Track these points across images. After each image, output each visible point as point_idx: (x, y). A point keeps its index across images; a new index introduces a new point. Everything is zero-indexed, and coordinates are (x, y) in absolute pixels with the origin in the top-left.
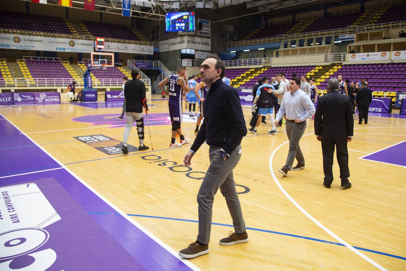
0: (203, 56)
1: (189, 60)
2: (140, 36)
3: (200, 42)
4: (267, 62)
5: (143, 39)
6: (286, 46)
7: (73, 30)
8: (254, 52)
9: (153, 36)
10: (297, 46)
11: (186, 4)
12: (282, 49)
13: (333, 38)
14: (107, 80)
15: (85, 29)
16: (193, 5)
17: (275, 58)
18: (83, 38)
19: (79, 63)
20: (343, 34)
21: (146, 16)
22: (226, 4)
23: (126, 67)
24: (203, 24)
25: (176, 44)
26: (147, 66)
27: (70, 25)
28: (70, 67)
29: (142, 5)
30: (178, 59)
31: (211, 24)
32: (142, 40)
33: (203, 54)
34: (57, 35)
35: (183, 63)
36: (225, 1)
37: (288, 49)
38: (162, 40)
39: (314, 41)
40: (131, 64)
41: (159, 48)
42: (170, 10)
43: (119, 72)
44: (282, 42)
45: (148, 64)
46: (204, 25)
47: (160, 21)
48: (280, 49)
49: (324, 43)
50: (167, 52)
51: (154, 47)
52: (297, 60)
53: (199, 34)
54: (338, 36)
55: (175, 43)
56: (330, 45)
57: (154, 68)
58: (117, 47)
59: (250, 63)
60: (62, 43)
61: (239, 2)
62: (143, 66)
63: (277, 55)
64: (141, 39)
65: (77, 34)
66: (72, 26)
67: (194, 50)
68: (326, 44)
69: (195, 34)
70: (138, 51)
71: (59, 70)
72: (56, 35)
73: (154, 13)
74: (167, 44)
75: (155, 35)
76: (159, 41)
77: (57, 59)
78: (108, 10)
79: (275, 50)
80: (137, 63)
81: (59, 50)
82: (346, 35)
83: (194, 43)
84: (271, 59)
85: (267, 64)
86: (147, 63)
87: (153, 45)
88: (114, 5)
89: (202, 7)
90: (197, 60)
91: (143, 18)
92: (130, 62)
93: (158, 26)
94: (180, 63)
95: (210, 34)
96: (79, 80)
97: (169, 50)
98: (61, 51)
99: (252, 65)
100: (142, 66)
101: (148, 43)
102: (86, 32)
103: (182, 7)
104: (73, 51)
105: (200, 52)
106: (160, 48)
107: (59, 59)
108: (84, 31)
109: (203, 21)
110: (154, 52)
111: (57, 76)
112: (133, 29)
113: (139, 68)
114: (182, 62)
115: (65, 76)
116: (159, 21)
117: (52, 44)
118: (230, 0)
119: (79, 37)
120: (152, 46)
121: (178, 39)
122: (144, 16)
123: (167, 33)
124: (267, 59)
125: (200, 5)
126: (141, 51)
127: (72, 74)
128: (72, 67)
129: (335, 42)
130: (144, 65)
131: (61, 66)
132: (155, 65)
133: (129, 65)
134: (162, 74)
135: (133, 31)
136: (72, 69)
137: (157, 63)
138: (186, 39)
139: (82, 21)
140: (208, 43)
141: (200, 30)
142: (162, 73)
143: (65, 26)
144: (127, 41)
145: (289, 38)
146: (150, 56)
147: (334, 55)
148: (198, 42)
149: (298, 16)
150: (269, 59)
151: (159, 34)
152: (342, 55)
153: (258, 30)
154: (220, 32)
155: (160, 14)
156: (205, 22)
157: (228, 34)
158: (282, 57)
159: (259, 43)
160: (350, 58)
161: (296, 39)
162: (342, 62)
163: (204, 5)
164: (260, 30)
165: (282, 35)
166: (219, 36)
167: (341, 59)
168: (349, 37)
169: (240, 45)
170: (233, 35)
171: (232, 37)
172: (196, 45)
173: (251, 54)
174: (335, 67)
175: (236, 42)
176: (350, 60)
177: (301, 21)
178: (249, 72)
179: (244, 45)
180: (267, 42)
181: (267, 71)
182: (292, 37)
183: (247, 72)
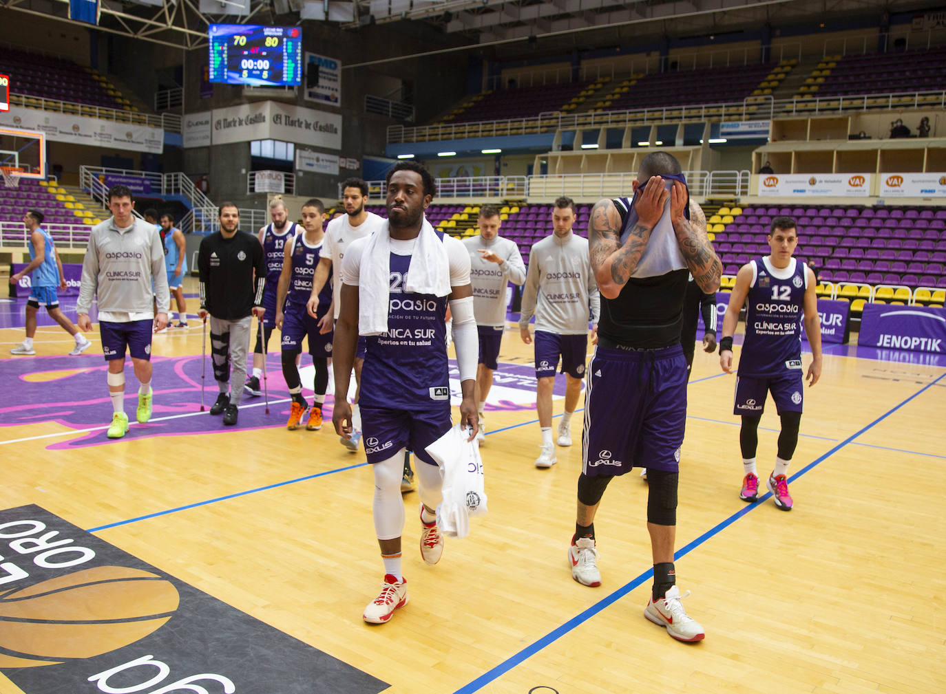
0: (319, 166)
1: (277, 177)
2: (119, 94)
3: (309, 122)
4: (513, 189)
5: (130, 106)
6: (568, 145)
8: (469, 158)
9: (162, 98)
10: (600, 148)
11: (271, 5)
12: (557, 153)
13: (707, 129)
14: (14, 226)
16: (294, 10)
17: (537, 177)
20: (730, 120)
21: (146, 31)
22: (393, 12)
23: (77, 188)
24: (321, 69)
25: (235, 125)
26: (142, 188)
30: (244, 171)
31: (343, 71)
32: (128, 108)
33: (318, 160)
35: (257, 182)
36: (390, 3)
37: (575, 153)
38: (190, 110)
39: (653, 133)
40: (92, 181)
41: (182, 136)
42: (223, 18)
43: (54, 203)
44: (557, 134)
45: (147, 182)
46: (322, 72)
47: (188, 52)
48: (550, 154)
49: (679, 141)
50: (208, 148)
51: (165, 131)
53: (306, 97)
54: (719, 125)
55: (234, 122)
56: (698, 149)
57: (164, 193)
58: (44, 125)
59: (463, 192)
61: (434, 9)
63: (544, 170)
64: (123, 105)
67: (291, 147)
68: (686, 143)
69: (297, 97)
70: (116, 139)
73: (170, 25)
74: (207, 123)
75: (169, 95)
76: (181, 114)
79: (537, 156)
80: (110, 179)
82: (740, 123)
83: (292, 123)
84: (526, 182)
85: (513, 194)
86: (143, 180)
87: (163, 124)
89: (321, 17)
90: (301, 174)
91: (134, 38)
92: (89, 172)
93: (181, 68)
94: (248, 182)
95: (339, 100)
97: (214, 143)
99: (469, 195)
101: (147, 119)
103: (259, 12)
105: (310, 150)
106: (185, 136)
109: (320, 60)
110: (166, 147)
112: (96, 71)
114: (254, 179)
116: (182, 50)
118: (408, 3)
120: (159, 126)
121: (245, 111)
122: (136, 33)
123: (207, 86)
124: (513, 179)
125: (314, 11)
126: (125, 141)
129: (711, 141)
130: (135, 185)
132: (168, 185)
133: (86, 183)
134: (194, 213)
135: (96, 77)
137: (176, 180)
138: (268, 109)
140: (332, 126)
141: (312, 87)
142: (194, 210)
144: (79, 108)
145: (576, 122)
146: (151, 157)
147: (714, 175)
148: (304, 123)
149: (587, 66)
150: (519, 179)
151: (181, 90)
152: (739, 178)
153: (474, 99)
154: (367, 98)
155: (189, 29)
156: (328, 64)
157: (390, 106)
158: (561, 177)
159: (471, 134)
160: (762, 187)
161: (597, 127)
162: (739, 196)
163: (326, 10)
164: (480, 98)
165: (551, 115)
166: (365, 108)
167: (734, 187)
168: (750, 127)
169: (427, 138)
170: (405, 107)
171: (400, 112)
172: (295, 130)
173: (456, 166)
174: (724, 211)
175: (415, 128)
176: (760, 193)
177: (600, 80)
178: (465, 217)
179: (440, 137)
180: (509, 131)
181: (518, 214)
182: (582, 120)
183: (456, 217)
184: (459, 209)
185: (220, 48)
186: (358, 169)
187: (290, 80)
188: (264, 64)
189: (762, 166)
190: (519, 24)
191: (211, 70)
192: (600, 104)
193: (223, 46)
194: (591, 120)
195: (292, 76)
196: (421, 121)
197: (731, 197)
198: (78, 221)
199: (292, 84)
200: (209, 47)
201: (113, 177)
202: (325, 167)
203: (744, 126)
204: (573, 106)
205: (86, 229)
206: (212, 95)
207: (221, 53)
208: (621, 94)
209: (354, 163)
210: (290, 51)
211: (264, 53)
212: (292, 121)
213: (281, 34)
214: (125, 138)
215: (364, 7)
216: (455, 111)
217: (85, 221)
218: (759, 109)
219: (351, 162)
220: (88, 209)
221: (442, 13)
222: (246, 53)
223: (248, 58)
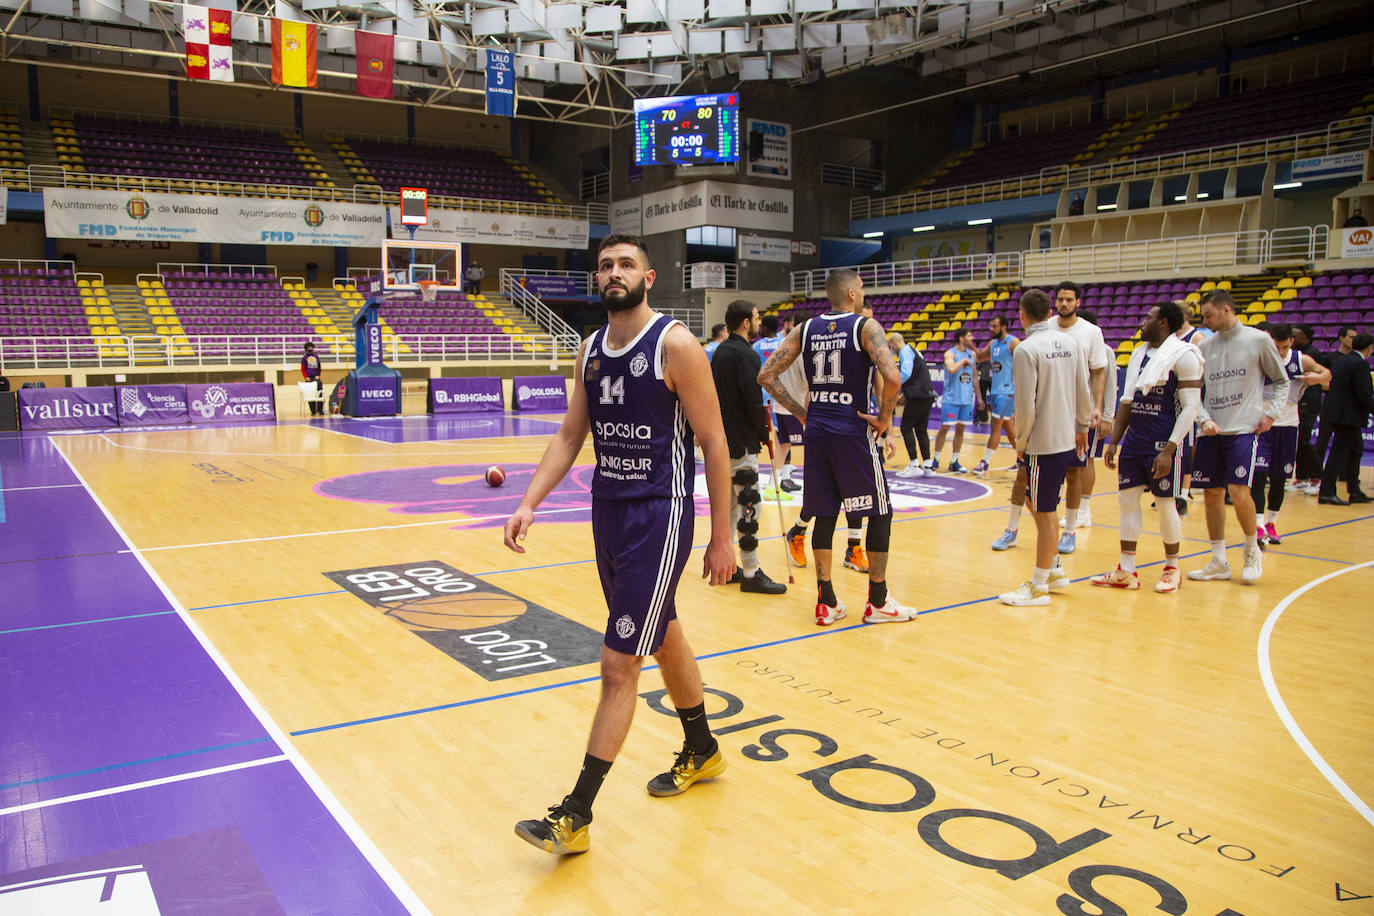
0: (768, 254)
1: (716, 269)
2: (542, 185)
3: (753, 202)
4: (1005, 269)
5: (553, 197)
6: (1077, 208)
7: (319, 172)
8: (953, 234)
9: (588, 185)
10: (1120, 208)
11: (706, 68)
12: (1062, 219)
13: (1270, 172)
14: (455, 339)
15: (359, 167)
16: (731, 72)
17: (1035, 253)
18: (352, 197)
19: (337, 282)
20: (1307, 156)
21: (566, 114)
22: (849, 62)
23: (495, 293)
24: (765, 137)
25: (667, 212)
26: (565, 290)
27: (307, 156)
28: (307, 295)
29: (550, 77)
30: (678, 264)
31: (793, 137)
32: (551, 200)
33: (765, 246)
34: (265, 190)
35: (693, 276)
36: (845, 50)
37: (1086, 217)
38: (618, 197)
39: (1192, 183)
40: (512, 285)
41: (610, 227)
42: (650, 90)
43: (473, 311)
44: (1061, 194)
45: (571, 283)
46: (767, 140)
47: (614, 131)
48: (1053, 221)
49: (1229, 192)
51: (591, 223)
52: (1126, 260)
53: (750, 172)
54: (1290, 164)
55: (667, 207)
56: (1256, 201)
57: (590, 294)
58: (464, 225)
59: (942, 275)
60: (281, 215)
61: (899, 51)
62: (555, 290)
63: (1045, 241)
64: (545, 197)
65: (331, 184)
66: (313, 159)
67: (734, 232)
68: (1239, 194)
69: (738, 174)
70: (538, 237)
71: (271, 308)
72: (263, 188)
73: (592, 105)
74: (636, 210)
75: (595, 182)
76: (608, 203)
77: (265, 272)
78: (438, 99)
79: (1037, 224)
80: (531, 281)
81: (273, 240)
82: (1322, 158)
83: (733, 205)
84: (1021, 259)
85: (1005, 276)
86: (567, 280)
87: (588, 215)
88: (455, 82)
89: (764, 76)
90: (744, 264)
91: (553, 123)
92: (508, 275)
93: (609, 148)
94: (684, 276)
95: (789, 172)
96: (337, 342)
97: (645, 234)
98: (277, 242)
100: (550, 290)
101: (571, 211)
102: (361, 178)
103: (692, 78)
104: (318, 242)
105: (755, 235)
107: (272, 270)
108: (354, 175)
109: (765, 126)
110: (592, 241)
111: (264, 327)
112: (517, 162)
113: (540, 297)
114: (690, 273)
115: (290, 327)
116: (608, 130)
117: (251, 219)
118: (867, 49)
119: (338, 194)
120: (585, 218)
121: (678, 194)
122: (555, 116)
123: (636, 170)
124: (1005, 257)
125: (755, 70)
126: (547, 237)
127: (313, 321)
128: (315, 297)
129: (1278, 187)
130: (558, 286)
131: (277, 292)
133: (506, 288)
135: (517, 168)
136: (313, 303)
138: (704, 191)
139: (347, 141)
140: (781, 204)
141: (755, 160)
143: (293, 158)
144: (499, 205)
145: (1089, 177)
146: (576, 254)
147: (1276, 235)
148: (747, 203)
149: (1114, 98)
150: (1012, 256)
151: (608, 176)
152: (1313, 235)
153: (963, 155)
154: (824, 166)
155: (614, 107)
156: (774, 130)
157: (854, 173)
158: (1066, 250)
159: (972, 200)
160: (1346, 245)
161: (1116, 181)
162: (1313, 261)
163: (769, 67)
164: (970, 153)
165: (1060, 169)
166: (822, 179)
167: (1306, 249)
168: (1336, 162)
169: (899, 210)
170: (873, 173)
171: (868, 180)
172: (738, 211)
173: (937, 243)
174: (1285, 283)
175: (884, 199)
176: (1344, 255)
177: (1129, 116)
178: (940, 307)
179: (915, 208)
180: (1002, 195)
181: (1007, 301)
182: (1098, 173)
183: (930, 308)
184: (934, 298)
185: (647, 126)
186: (814, 254)
187: (726, 155)
188: (697, 140)
189: (1350, 215)
190: (1016, 55)
191: (638, 151)
192: (1125, 150)
193: (650, 123)
194: (1111, 171)
195: (729, 151)
196: (894, 189)
197: (1302, 262)
198: (498, 330)
199: (730, 160)
200: (635, 124)
201: (534, 278)
202: (774, 254)
203: (1327, 162)
204: (1088, 156)
205: (505, 339)
206: (641, 177)
207: (648, 132)
208: (1156, 132)
209: (809, 246)
210: (726, 122)
211: (697, 127)
212: (733, 202)
213: (715, 103)
214: (547, 234)
215: (815, 58)
216: (937, 173)
217: (504, 330)
218: (1354, 135)
219: (805, 246)
220: (507, 316)
221: (912, 54)
222: (676, 129)
223: (677, 134)
